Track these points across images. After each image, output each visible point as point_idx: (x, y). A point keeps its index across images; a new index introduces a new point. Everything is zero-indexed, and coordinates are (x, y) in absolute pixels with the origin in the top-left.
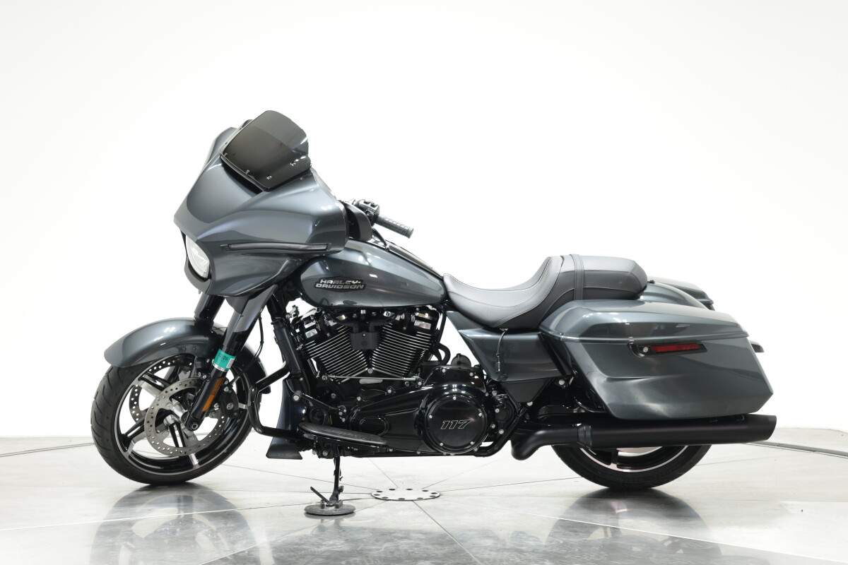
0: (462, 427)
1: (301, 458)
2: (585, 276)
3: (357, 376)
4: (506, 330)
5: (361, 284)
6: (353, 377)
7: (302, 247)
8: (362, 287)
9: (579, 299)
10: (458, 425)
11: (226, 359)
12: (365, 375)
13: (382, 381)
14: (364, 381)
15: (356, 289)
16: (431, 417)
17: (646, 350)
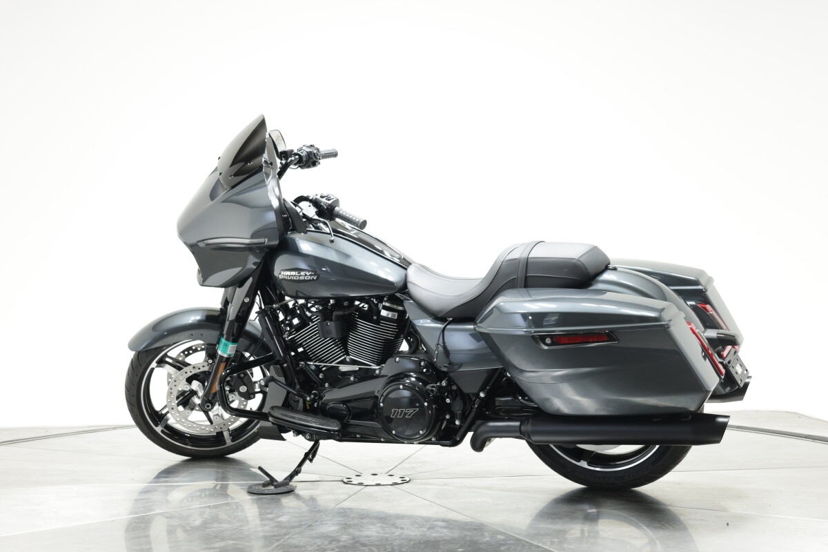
0: (409, 415)
1: (283, 439)
2: (527, 264)
3: (337, 363)
4: (451, 319)
5: (314, 275)
6: (333, 364)
7: (247, 241)
8: (315, 278)
9: (521, 287)
10: (405, 414)
11: (226, 345)
12: (343, 362)
13: (358, 369)
14: (344, 368)
15: (310, 280)
16: (382, 405)
17: (548, 341)
